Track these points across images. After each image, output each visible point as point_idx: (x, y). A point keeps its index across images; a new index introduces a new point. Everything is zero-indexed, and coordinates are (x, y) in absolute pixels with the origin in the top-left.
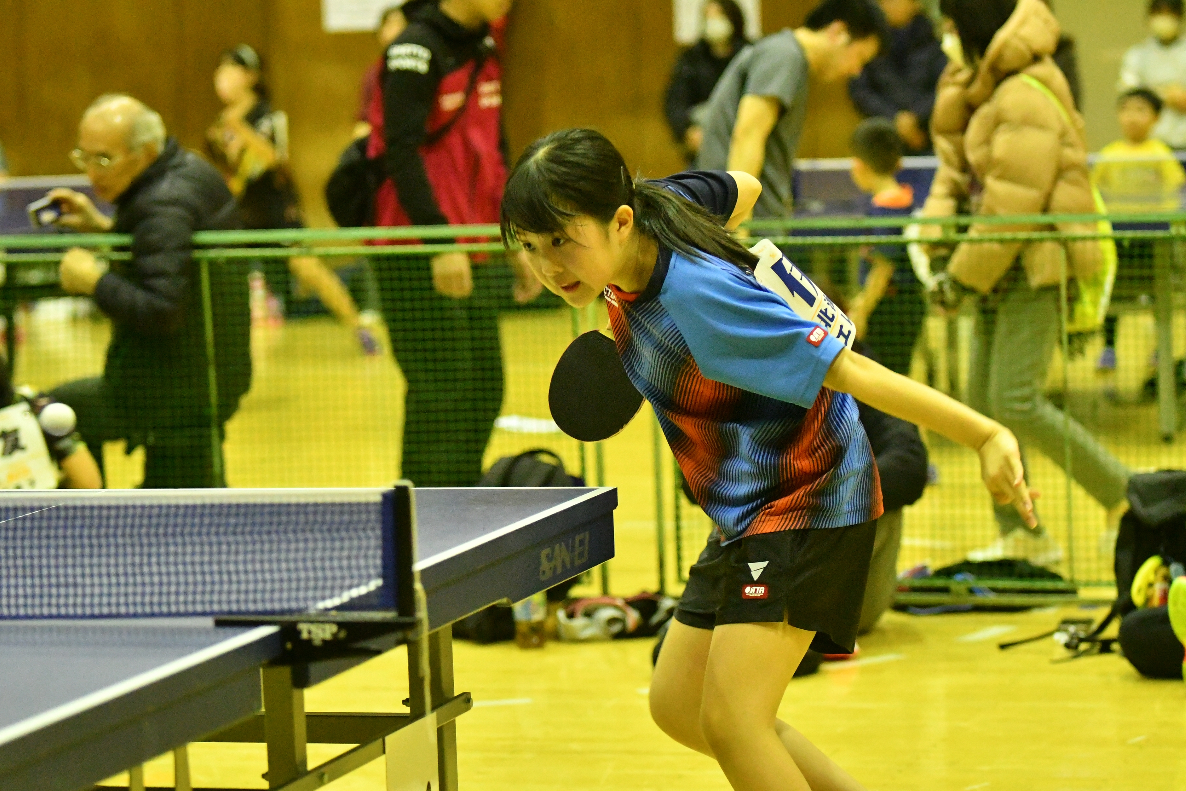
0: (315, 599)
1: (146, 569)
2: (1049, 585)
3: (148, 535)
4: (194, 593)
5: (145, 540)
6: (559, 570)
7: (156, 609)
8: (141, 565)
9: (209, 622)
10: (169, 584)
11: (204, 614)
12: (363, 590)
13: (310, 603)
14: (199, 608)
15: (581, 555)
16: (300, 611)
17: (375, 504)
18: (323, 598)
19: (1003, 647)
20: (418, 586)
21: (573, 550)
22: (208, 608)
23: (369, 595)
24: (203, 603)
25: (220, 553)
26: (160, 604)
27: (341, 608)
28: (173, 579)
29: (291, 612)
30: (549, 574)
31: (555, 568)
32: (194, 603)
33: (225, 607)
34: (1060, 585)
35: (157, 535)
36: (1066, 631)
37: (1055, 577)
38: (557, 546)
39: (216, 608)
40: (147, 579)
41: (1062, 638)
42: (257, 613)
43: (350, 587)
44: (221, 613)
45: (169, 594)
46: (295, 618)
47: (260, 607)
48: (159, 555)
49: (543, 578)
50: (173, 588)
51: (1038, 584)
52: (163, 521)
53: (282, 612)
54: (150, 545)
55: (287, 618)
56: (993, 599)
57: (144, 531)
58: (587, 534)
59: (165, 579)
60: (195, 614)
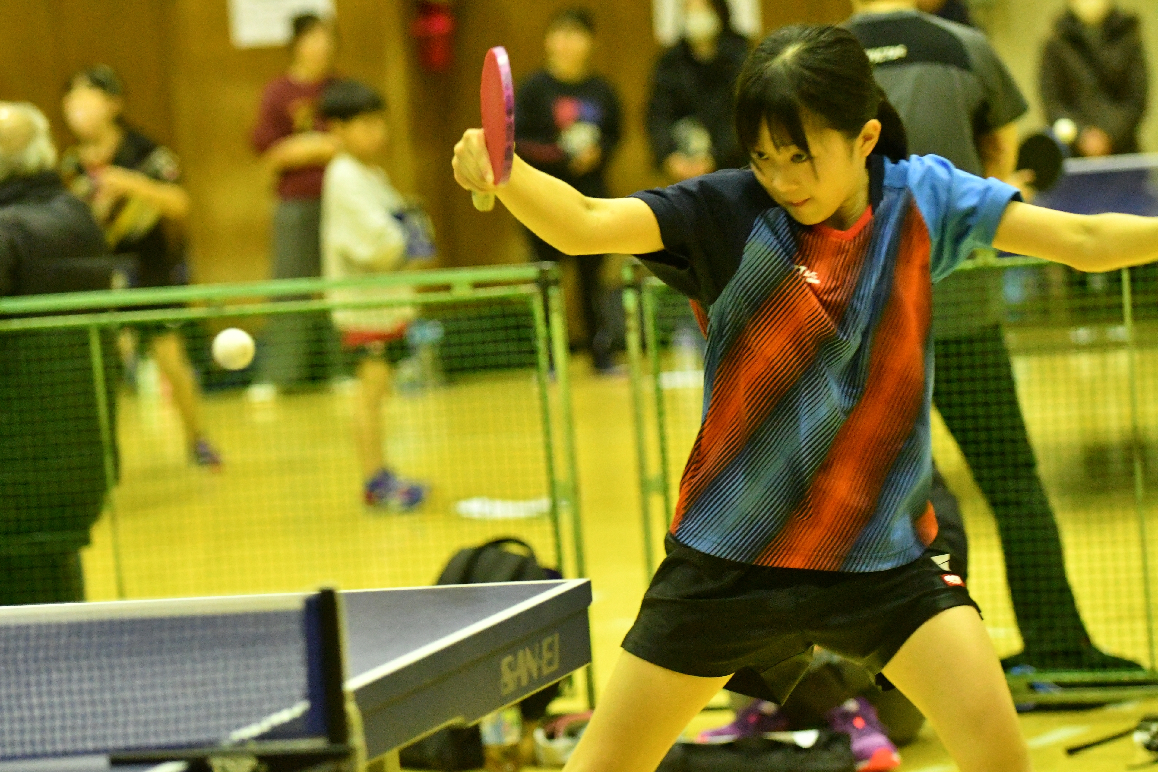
0: (229, 728)
1: (24, 702)
2: (1125, 676)
3: (26, 660)
4: (84, 727)
5: (22, 667)
6: (524, 682)
7: (39, 749)
8: (19, 696)
9: (102, 762)
10: (53, 718)
11: (96, 752)
12: (284, 716)
13: (223, 733)
14: (90, 745)
15: (550, 663)
16: (211, 743)
17: (295, 613)
18: (239, 726)
19: (1072, 751)
20: (352, 708)
21: (540, 657)
22: (100, 745)
23: (294, 722)
24: (94, 738)
25: (112, 678)
26: (43, 742)
27: (263, 737)
28: (58, 712)
29: (199, 745)
30: (512, 687)
31: (519, 679)
32: (84, 739)
33: (121, 743)
34: (1139, 676)
35: (36, 660)
36: (1147, 730)
37: (1132, 665)
38: (521, 653)
39: (110, 744)
40: (26, 714)
41: (1140, 737)
42: (160, 748)
43: (270, 712)
44: (117, 750)
45: (53, 730)
46: (206, 751)
47: (163, 740)
48: (39, 684)
49: (506, 692)
50: (58, 723)
51: (1113, 676)
52: (43, 642)
53: (190, 746)
54: (28, 672)
55: (196, 752)
56: (1058, 696)
57: (20, 655)
58: (557, 636)
59: (47, 712)
60: (85, 753)
